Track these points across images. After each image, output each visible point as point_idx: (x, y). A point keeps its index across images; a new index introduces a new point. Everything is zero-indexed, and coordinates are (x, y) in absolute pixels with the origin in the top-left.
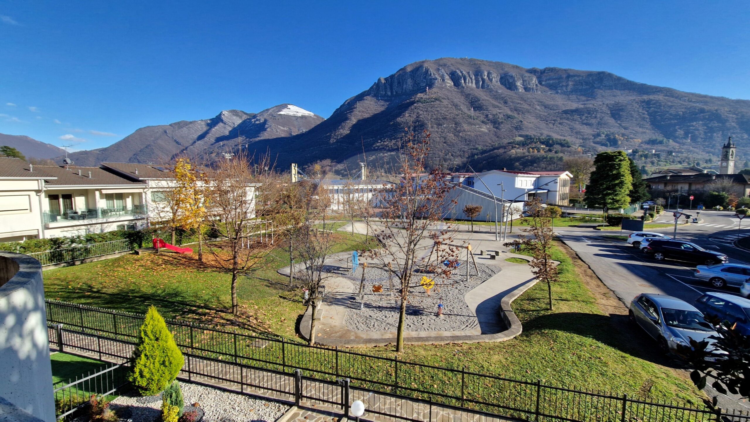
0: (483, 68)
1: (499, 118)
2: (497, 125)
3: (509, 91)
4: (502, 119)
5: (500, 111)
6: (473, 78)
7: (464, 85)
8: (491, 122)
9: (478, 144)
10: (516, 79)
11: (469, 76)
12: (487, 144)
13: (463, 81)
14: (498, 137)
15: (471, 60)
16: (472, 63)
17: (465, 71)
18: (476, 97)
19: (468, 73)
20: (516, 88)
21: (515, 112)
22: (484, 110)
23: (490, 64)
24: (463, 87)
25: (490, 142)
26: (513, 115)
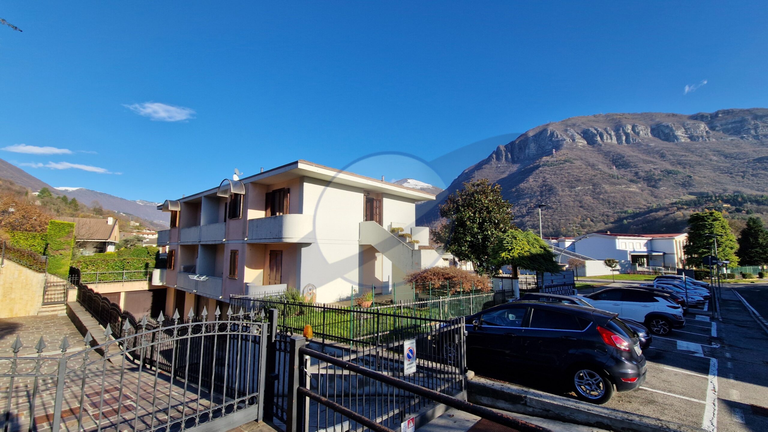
0: (624, 122)
1: (654, 174)
2: (653, 183)
3: (666, 142)
4: (659, 175)
5: (655, 167)
6: (613, 133)
7: (601, 142)
8: (644, 180)
9: (627, 207)
10: (674, 128)
11: (607, 132)
12: (641, 206)
13: (599, 139)
14: (655, 197)
15: (607, 116)
16: (609, 119)
17: (600, 128)
18: (619, 154)
19: (605, 130)
20: (676, 137)
21: (678, 166)
22: (632, 167)
23: (635, 116)
24: (601, 145)
25: (644, 203)
26: (676, 169)
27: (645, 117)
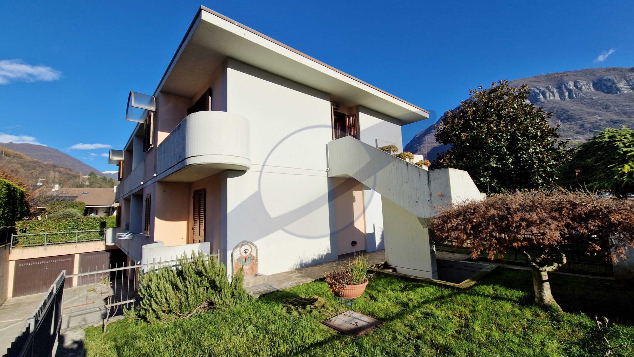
27: (586, 73)
